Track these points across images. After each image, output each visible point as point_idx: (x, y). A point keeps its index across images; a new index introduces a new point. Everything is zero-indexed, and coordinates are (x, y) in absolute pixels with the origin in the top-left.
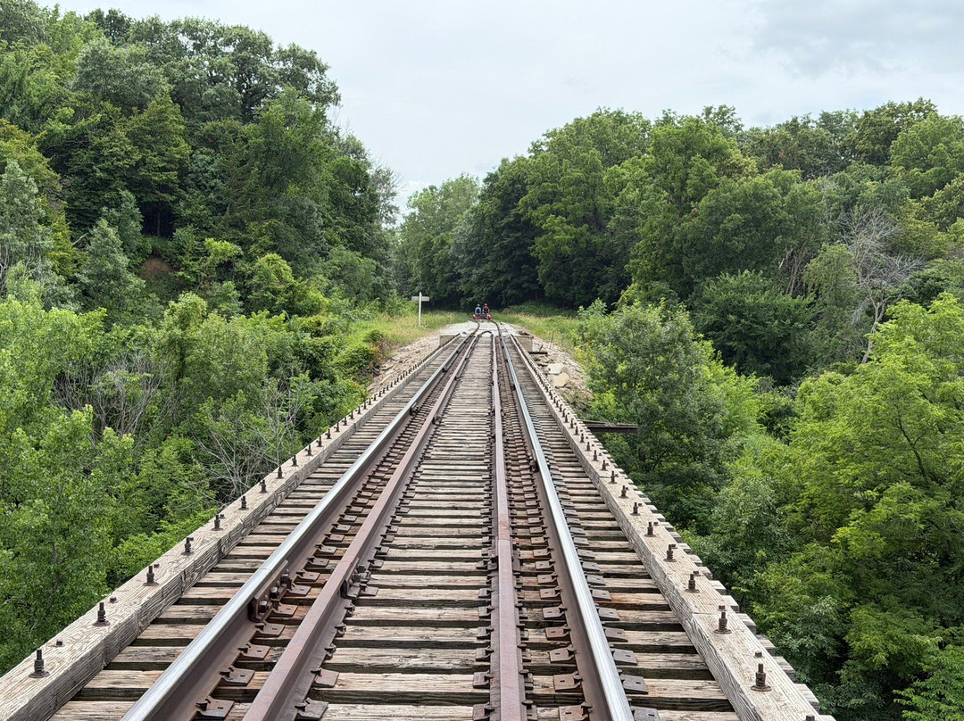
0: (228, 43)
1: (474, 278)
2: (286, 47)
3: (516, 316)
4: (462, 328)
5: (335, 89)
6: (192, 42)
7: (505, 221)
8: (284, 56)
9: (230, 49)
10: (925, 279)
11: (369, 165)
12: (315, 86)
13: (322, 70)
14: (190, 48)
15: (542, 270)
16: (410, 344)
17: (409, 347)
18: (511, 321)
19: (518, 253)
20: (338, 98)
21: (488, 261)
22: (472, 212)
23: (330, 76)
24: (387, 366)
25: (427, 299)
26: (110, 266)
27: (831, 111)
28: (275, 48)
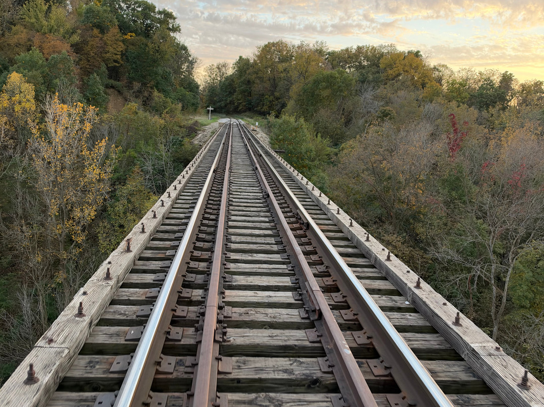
0: (139, 7)
2: (161, 10)
4: (225, 120)
5: (179, 27)
6: (125, 6)
8: (160, 13)
9: (140, 9)
10: (385, 110)
11: (190, 56)
12: (171, 25)
13: (175, 18)
14: (125, 8)
18: (242, 119)
20: (180, 30)
23: (177, 22)
24: (199, 132)
25: (213, 109)
26: (97, 90)
27: (361, 45)
28: (157, 10)
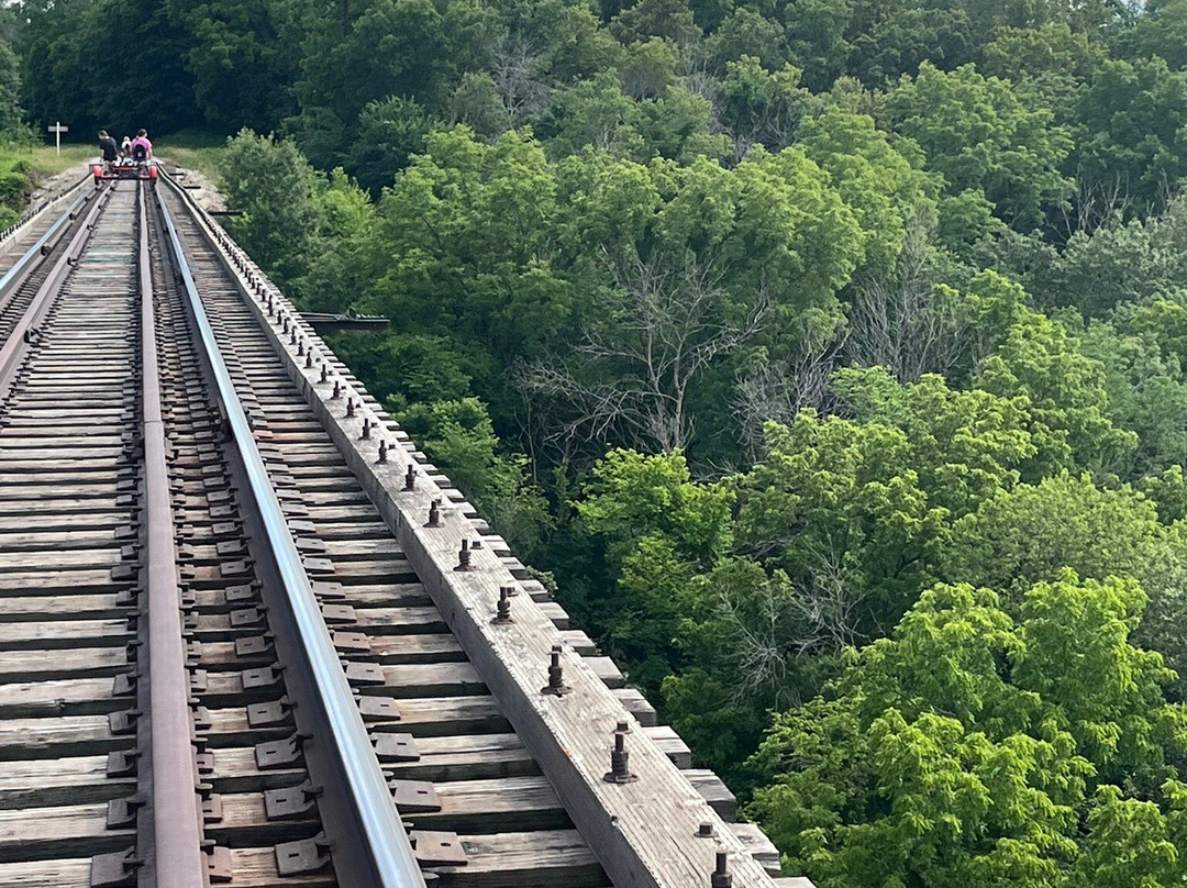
1: (109, 99)
3: (166, 150)
7: (149, 24)
15: (201, 90)
16: (57, 173)
17: (57, 177)
19: (167, 67)
21: (129, 76)
22: (104, 11)
24: (38, 194)
25: (66, 129)
